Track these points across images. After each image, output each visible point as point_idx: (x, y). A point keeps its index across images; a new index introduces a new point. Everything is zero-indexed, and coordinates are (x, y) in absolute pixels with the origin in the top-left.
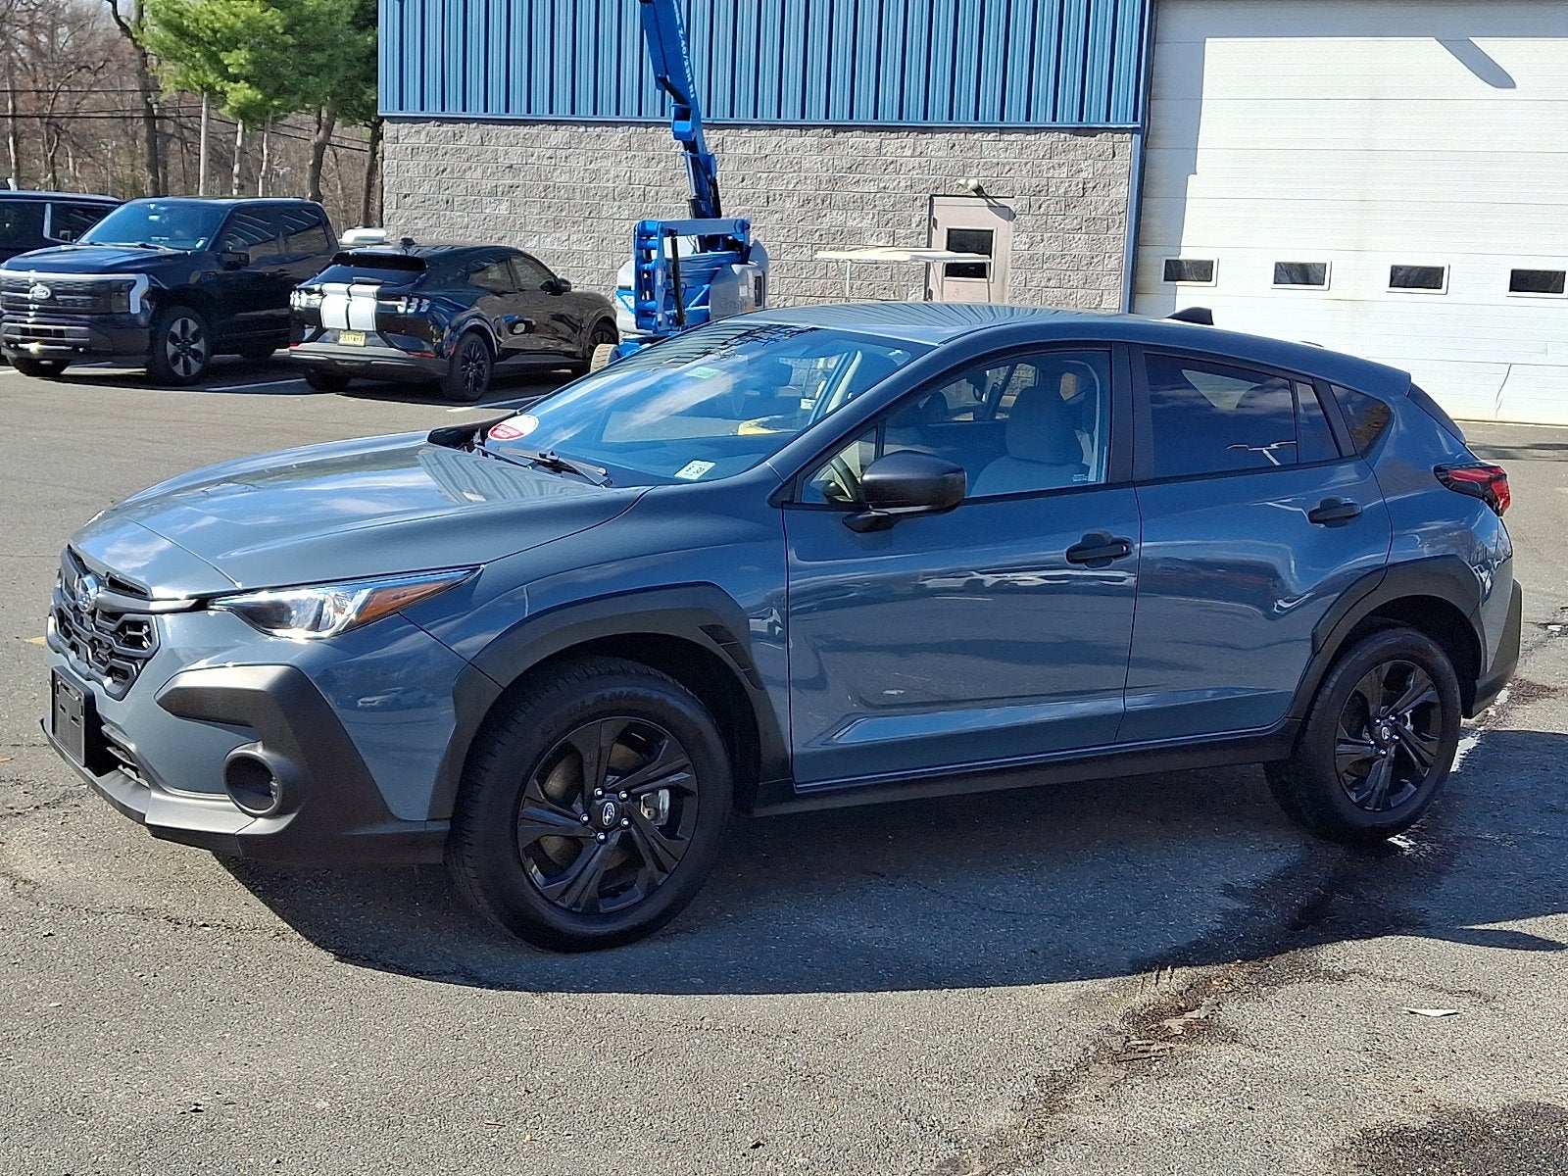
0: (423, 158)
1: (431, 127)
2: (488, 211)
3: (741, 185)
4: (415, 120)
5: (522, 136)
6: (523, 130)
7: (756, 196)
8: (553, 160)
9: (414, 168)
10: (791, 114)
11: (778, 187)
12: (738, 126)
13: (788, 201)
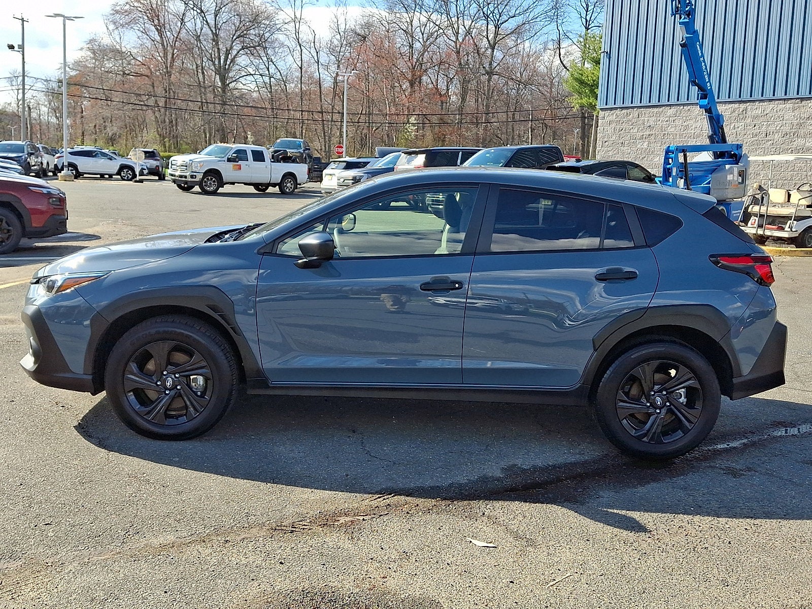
0: (613, 125)
1: (618, 112)
2: (639, 146)
3: (753, 129)
4: (611, 109)
5: (655, 112)
6: (655, 110)
7: (761, 133)
8: (668, 122)
9: (610, 130)
10: (780, 93)
11: (772, 129)
12: (754, 101)
13: (776, 135)
